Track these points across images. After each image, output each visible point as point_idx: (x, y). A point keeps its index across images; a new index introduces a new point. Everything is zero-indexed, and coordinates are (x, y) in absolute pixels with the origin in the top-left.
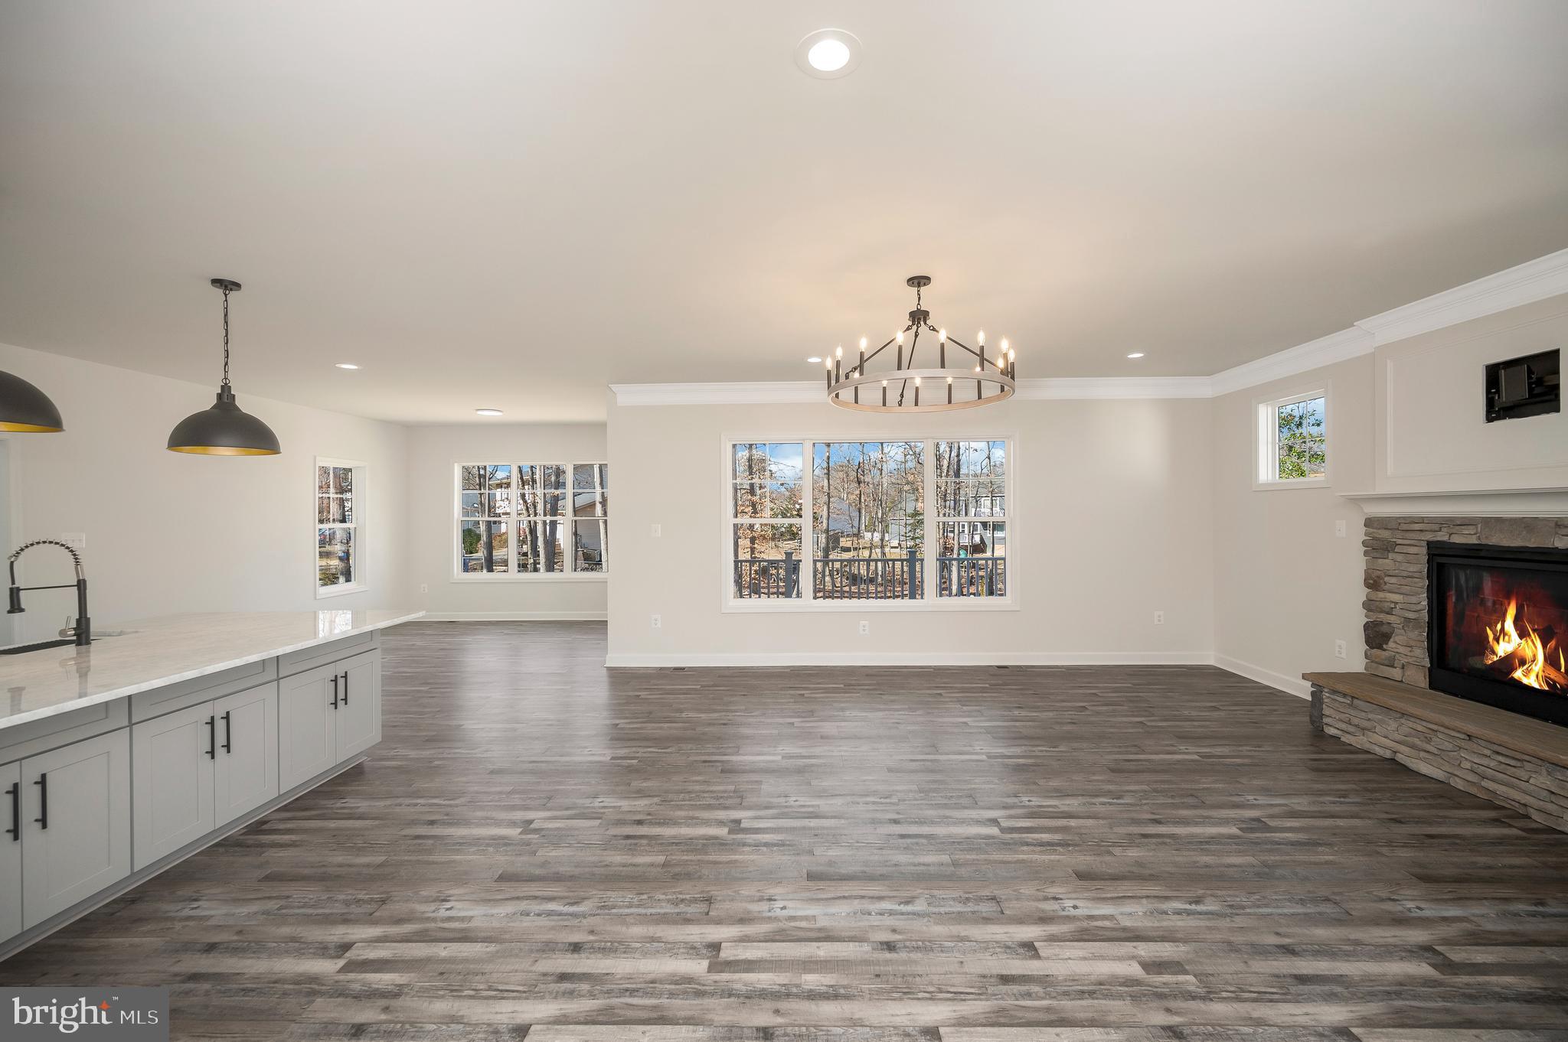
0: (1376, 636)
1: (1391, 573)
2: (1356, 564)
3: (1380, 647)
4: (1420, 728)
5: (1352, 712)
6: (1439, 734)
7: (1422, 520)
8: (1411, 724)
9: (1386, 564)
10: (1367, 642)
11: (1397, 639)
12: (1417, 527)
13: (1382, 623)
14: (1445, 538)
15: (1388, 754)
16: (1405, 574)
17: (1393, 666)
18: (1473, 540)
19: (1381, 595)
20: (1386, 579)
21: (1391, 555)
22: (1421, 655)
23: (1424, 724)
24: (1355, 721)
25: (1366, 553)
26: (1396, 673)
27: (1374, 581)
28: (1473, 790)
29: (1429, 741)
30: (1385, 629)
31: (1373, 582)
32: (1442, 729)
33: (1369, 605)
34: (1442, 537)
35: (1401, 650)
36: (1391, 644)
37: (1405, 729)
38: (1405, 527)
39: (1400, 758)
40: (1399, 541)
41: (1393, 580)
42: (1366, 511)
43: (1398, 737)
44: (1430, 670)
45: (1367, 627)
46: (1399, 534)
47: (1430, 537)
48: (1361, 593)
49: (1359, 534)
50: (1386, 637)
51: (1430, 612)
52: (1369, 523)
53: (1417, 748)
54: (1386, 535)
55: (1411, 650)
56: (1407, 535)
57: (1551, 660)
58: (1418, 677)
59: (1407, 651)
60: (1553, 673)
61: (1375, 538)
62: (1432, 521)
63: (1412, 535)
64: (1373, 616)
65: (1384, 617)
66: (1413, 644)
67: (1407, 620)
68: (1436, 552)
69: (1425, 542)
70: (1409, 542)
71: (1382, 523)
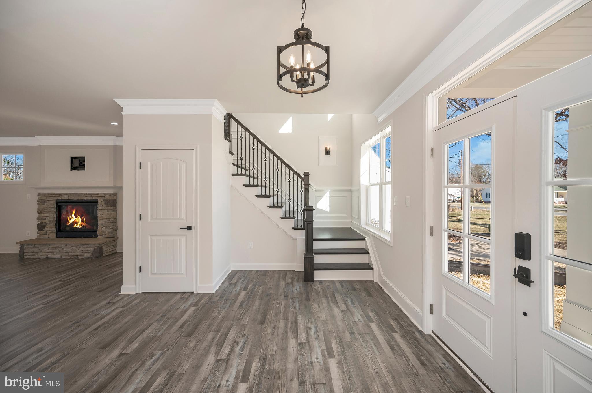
0: (41, 227)
1: (46, 208)
2: (35, 207)
3: (42, 230)
5: (34, 249)
7: (55, 194)
8: (52, 247)
9: (44, 206)
10: (38, 229)
11: (47, 226)
12: (53, 196)
13: (43, 223)
14: (61, 198)
15: (45, 256)
16: (50, 208)
17: (46, 234)
18: (67, 199)
19: (43, 215)
20: (44, 210)
21: (46, 204)
22: (54, 229)
23: (56, 245)
24: (36, 251)
25: (38, 204)
26: (47, 236)
27: (41, 211)
28: (67, 257)
30: (44, 224)
31: (40, 212)
32: (60, 245)
33: (38, 219)
34: (60, 198)
35: (48, 229)
36: (46, 228)
37: (50, 249)
38: (51, 196)
39: (49, 256)
40: (48, 200)
41: (46, 210)
42: (38, 191)
43: (48, 251)
44: (56, 233)
45: (38, 225)
46: (47, 198)
47: (57, 198)
48: (37, 215)
49: (36, 198)
50: (44, 227)
51: (57, 217)
52: (39, 195)
53: (53, 252)
54: (45, 198)
55: (51, 229)
56: (51, 198)
57: (83, 221)
58: (53, 235)
59: (50, 229)
60: (83, 224)
61: (43, 199)
62: (57, 194)
63: (52, 198)
64: (40, 222)
65: (43, 221)
66: (52, 227)
67: (51, 221)
68: (57, 202)
69: (55, 199)
70: (51, 200)
71: (43, 195)
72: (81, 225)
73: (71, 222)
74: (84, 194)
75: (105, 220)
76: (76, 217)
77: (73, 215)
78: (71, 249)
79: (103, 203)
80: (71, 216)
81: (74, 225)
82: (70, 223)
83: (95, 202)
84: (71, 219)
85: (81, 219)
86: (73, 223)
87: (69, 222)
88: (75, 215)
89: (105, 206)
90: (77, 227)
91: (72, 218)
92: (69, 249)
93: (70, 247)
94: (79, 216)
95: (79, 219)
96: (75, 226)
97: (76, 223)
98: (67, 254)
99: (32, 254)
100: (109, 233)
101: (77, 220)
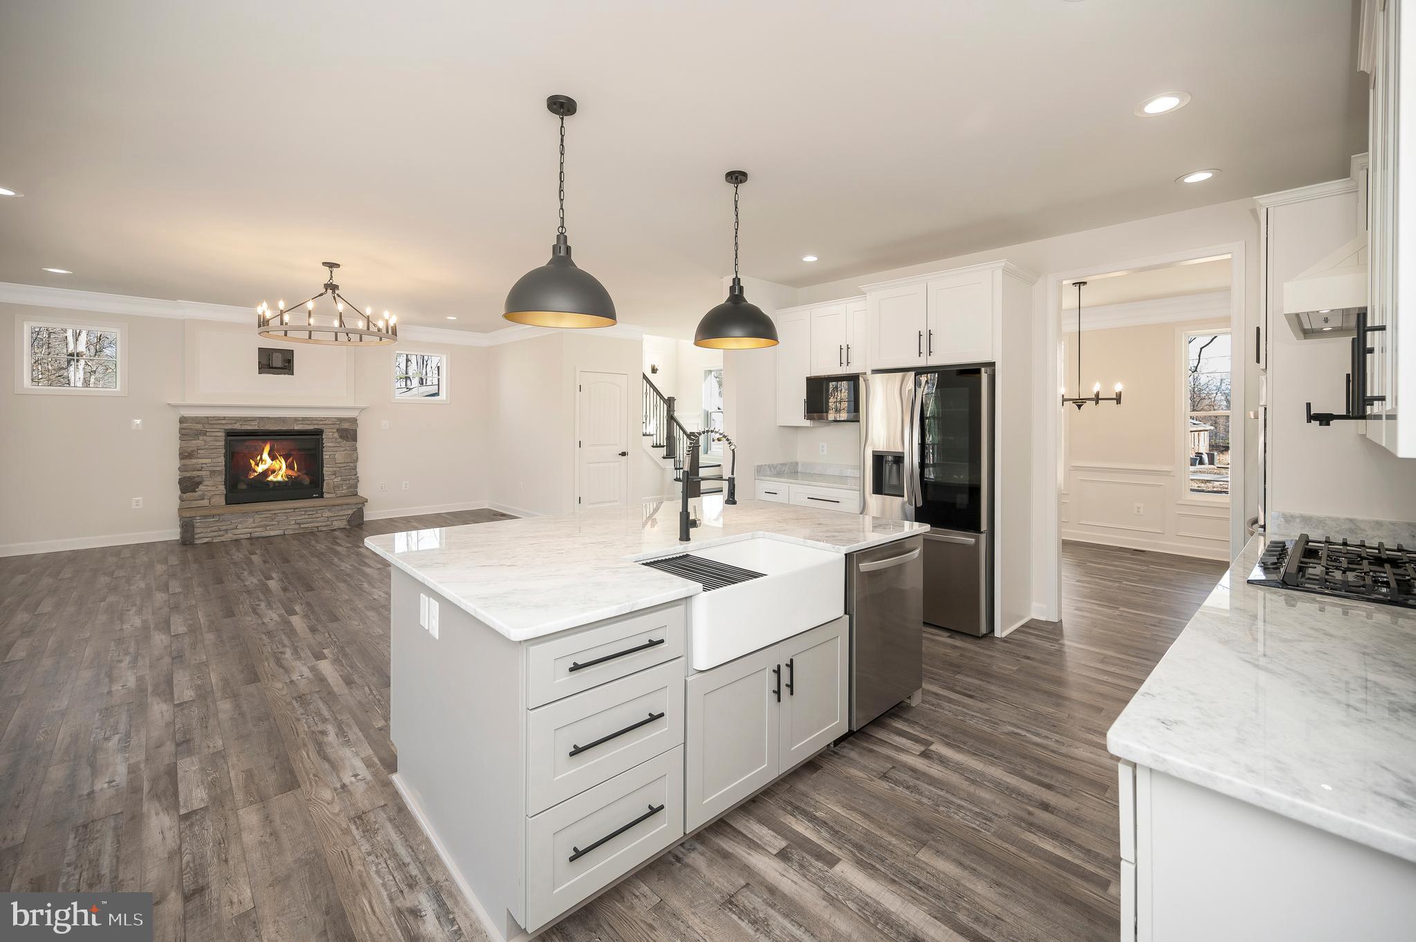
0: (191, 485)
1: (203, 447)
4: (269, 515)
5: (221, 524)
7: (224, 418)
8: (262, 516)
9: (195, 443)
10: (181, 490)
11: (205, 483)
12: (223, 422)
13: (194, 477)
14: (233, 427)
16: (213, 447)
17: (203, 499)
18: (256, 427)
19: (194, 461)
20: (194, 451)
21: (201, 438)
22: (221, 488)
24: (224, 528)
25: (180, 438)
26: (205, 502)
27: (189, 453)
28: (296, 531)
29: (273, 520)
30: (197, 480)
31: (185, 455)
32: (282, 511)
33: (182, 468)
34: (238, 427)
36: (201, 487)
37: (257, 520)
38: (213, 422)
39: (254, 535)
40: (208, 430)
41: (202, 451)
42: (181, 412)
44: (226, 495)
45: (181, 482)
46: (207, 426)
47: (230, 427)
48: (178, 462)
49: (176, 427)
50: (199, 483)
51: (227, 464)
52: (183, 420)
53: (266, 526)
54: (199, 427)
55: (215, 488)
56: (215, 426)
57: (290, 467)
58: (220, 500)
59: (213, 488)
60: (290, 472)
61: (191, 429)
62: (230, 418)
63: (218, 426)
64: (188, 474)
65: (195, 473)
66: (218, 483)
67: (213, 473)
68: (230, 434)
69: (224, 429)
70: (216, 430)
71: (197, 420)
72: (287, 476)
73: (261, 471)
74: (296, 420)
75: (340, 465)
76: (273, 458)
77: (265, 457)
78: (306, 516)
79: (336, 435)
80: (259, 458)
81: (268, 476)
82: (256, 474)
83: (318, 433)
84: (260, 465)
85: (286, 462)
86: (265, 473)
87: (255, 471)
88: (269, 455)
89: (340, 440)
90: (275, 480)
91: (264, 462)
92: (303, 517)
94: (280, 456)
95: (281, 464)
96: (271, 478)
97: (273, 472)
98: (297, 526)
99: (216, 534)
100: (348, 488)
101: (276, 465)
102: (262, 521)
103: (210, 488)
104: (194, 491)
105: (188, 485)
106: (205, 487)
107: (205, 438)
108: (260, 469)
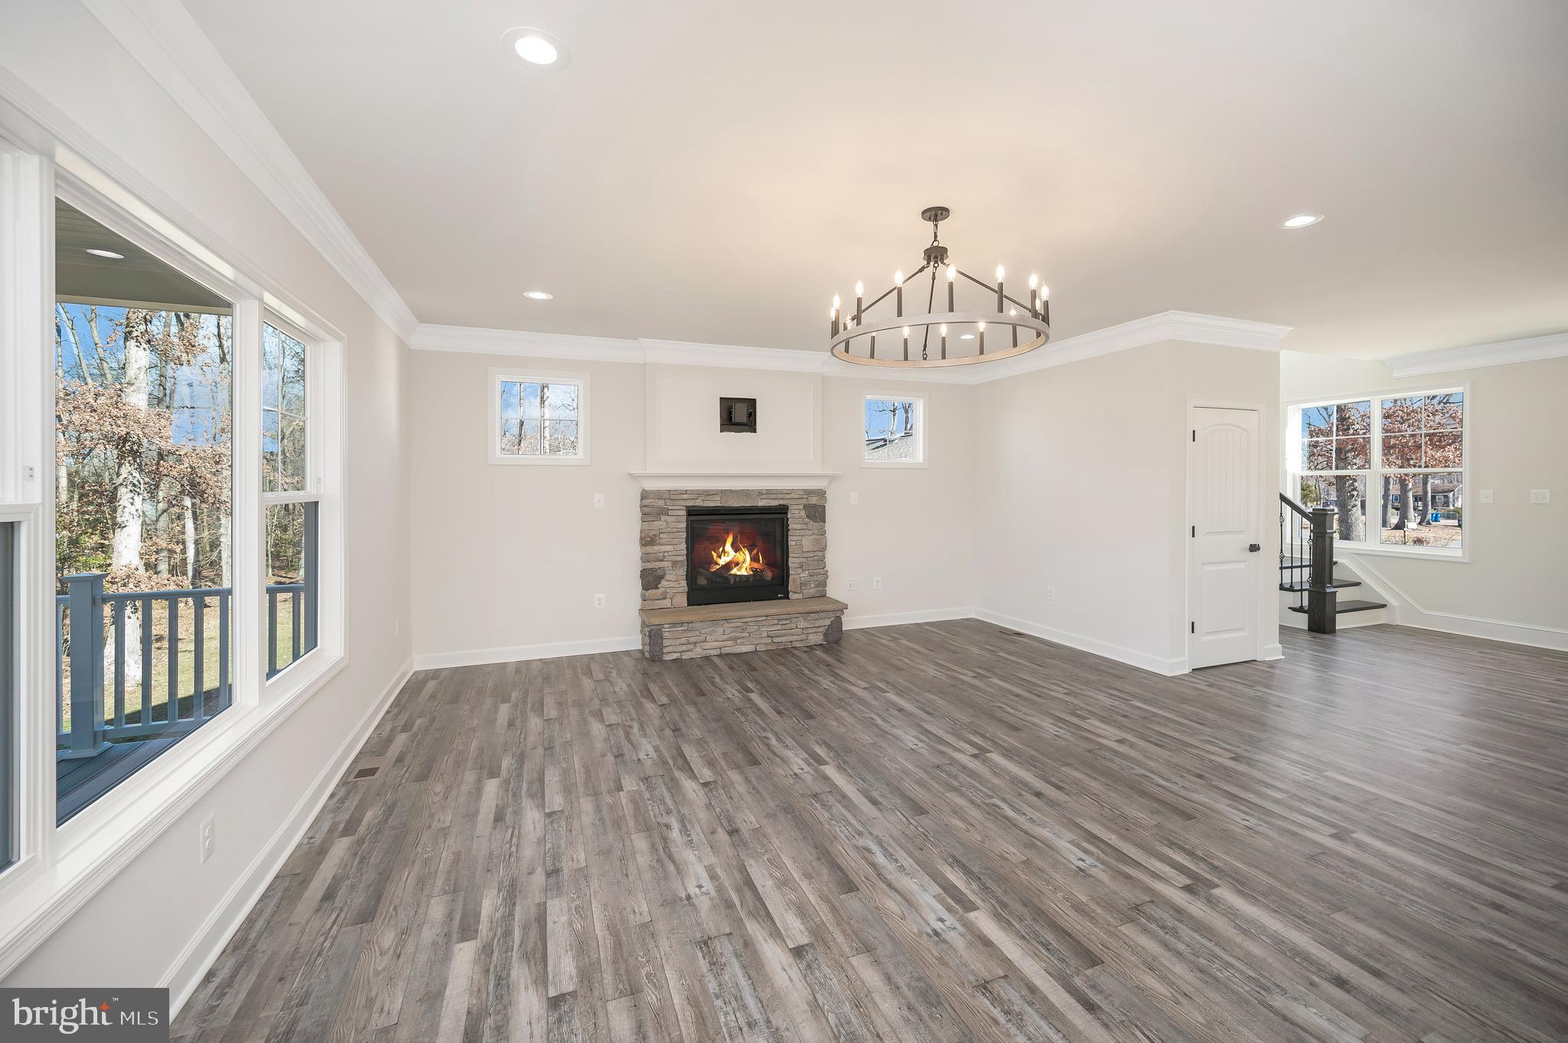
0: (654, 579)
1: (665, 531)
2: (631, 526)
4: (740, 624)
5: (689, 635)
6: (750, 624)
7: (686, 492)
8: (733, 625)
9: (656, 525)
10: (646, 586)
11: (668, 577)
12: (685, 496)
13: (656, 570)
14: (701, 504)
16: (675, 530)
17: (665, 598)
18: (718, 504)
19: (656, 548)
20: (659, 535)
21: (663, 518)
22: (683, 585)
24: (693, 640)
25: (641, 519)
26: (667, 603)
27: (652, 539)
29: (743, 630)
30: (659, 572)
31: (646, 541)
33: (643, 558)
34: (699, 503)
36: (664, 583)
37: (728, 631)
38: (675, 497)
39: (726, 651)
40: (670, 508)
41: (665, 536)
42: (643, 484)
43: (725, 637)
44: (688, 592)
45: (641, 574)
46: (669, 502)
47: (691, 503)
48: (639, 549)
49: (638, 503)
50: (662, 577)
52: (644, 495)
53: (735, 639)
54: (661, 503)
55: (676, 583)
56: (676, 503)
57: (754, 559)
58: (682, 600)
59: (675, 586)
60: (756, 565)
61: (652, 506)
62: (693, 492)
63: (680, 502)
64: (650, 565)
65: (658, 564)
66: (680, 578)
67: (675, 563)
68: (692, 512)
69: (686, 507)
70: (677, 508)
71: (658, 495)
72: (751, 569)
73: (724, 564)
74: (760, 493)
75: (807, 555)
76: (736, 549)
77: (728, 547)
78: (779, 627)
79: (803, 513)
80: (721, 549)
81: (731, 569)
82: (718, 567)
83: (783, 510)
84: (722, 556)
85: (750, 554)
86: (728, 566)
87: (717, 564)
88: (733, 545)
89: (807, 520)
90: (739, 573)
91: (726, 554)
93: (776, 622)
94: (744, 547)
95: (745, 556)
96: (734, 571)
97: (737, 564)
98: (769, 640)
99: (684, 648)
100: (817, 586)
101: (740, 557)
102: (732, 632)
103: (672, 584)
104: (656, 588)
105: (650, 579)
106: (667, 583)
107: (667, 518)
108: (723, 561)
